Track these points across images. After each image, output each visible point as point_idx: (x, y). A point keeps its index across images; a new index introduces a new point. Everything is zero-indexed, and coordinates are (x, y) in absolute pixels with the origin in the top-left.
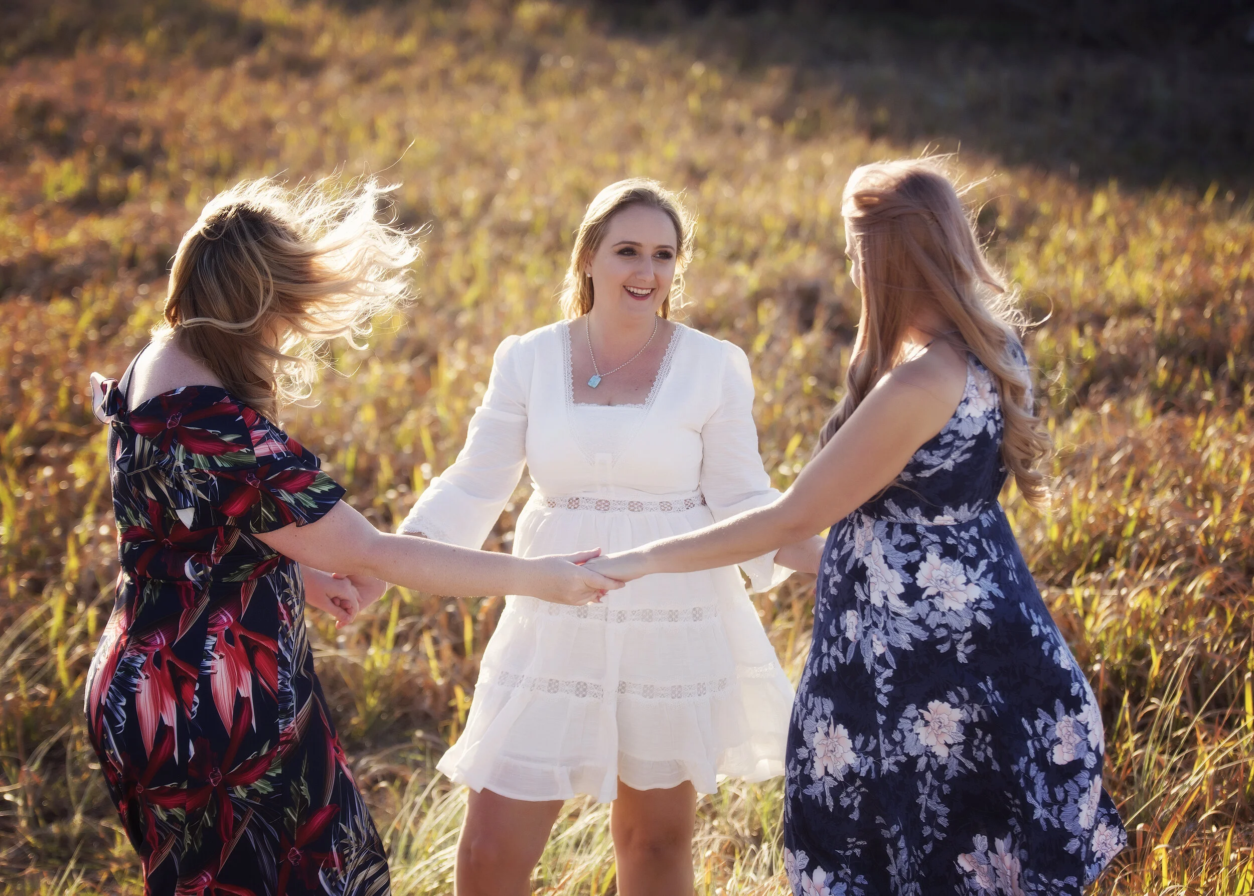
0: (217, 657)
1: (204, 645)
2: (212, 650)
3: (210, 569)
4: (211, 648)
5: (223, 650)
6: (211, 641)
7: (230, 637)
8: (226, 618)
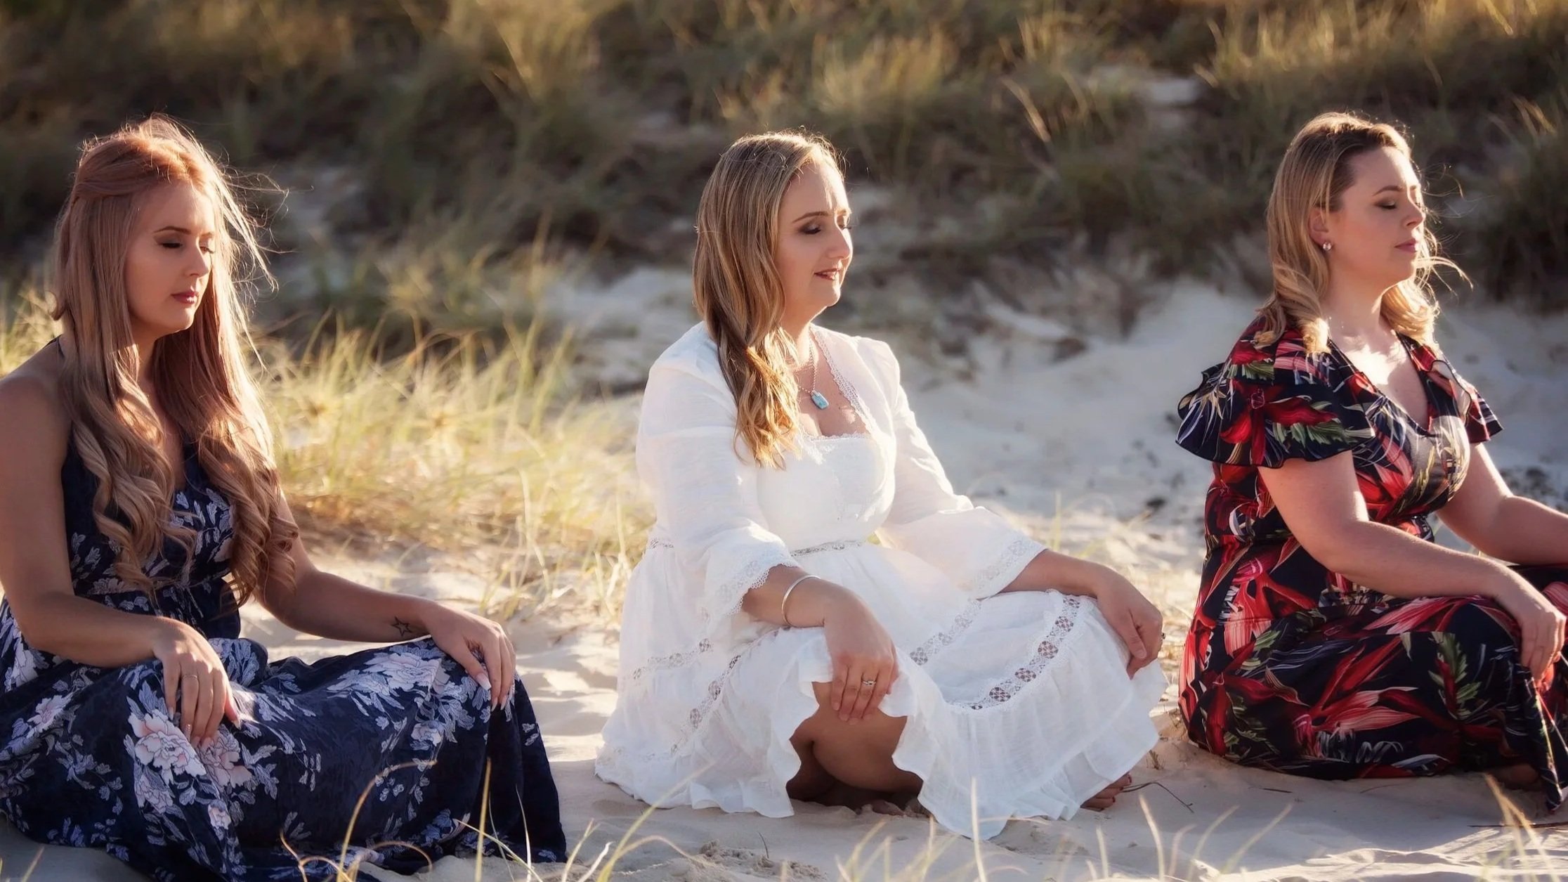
0: (1235, 608)
1: (1225, 595)
2: (1231, 602)
3: (1252, 521)
4: (1230, 599)
5: (1243, 602)
6: (1234, 591)
7: (1252, 589)
8: (1257, 569)
